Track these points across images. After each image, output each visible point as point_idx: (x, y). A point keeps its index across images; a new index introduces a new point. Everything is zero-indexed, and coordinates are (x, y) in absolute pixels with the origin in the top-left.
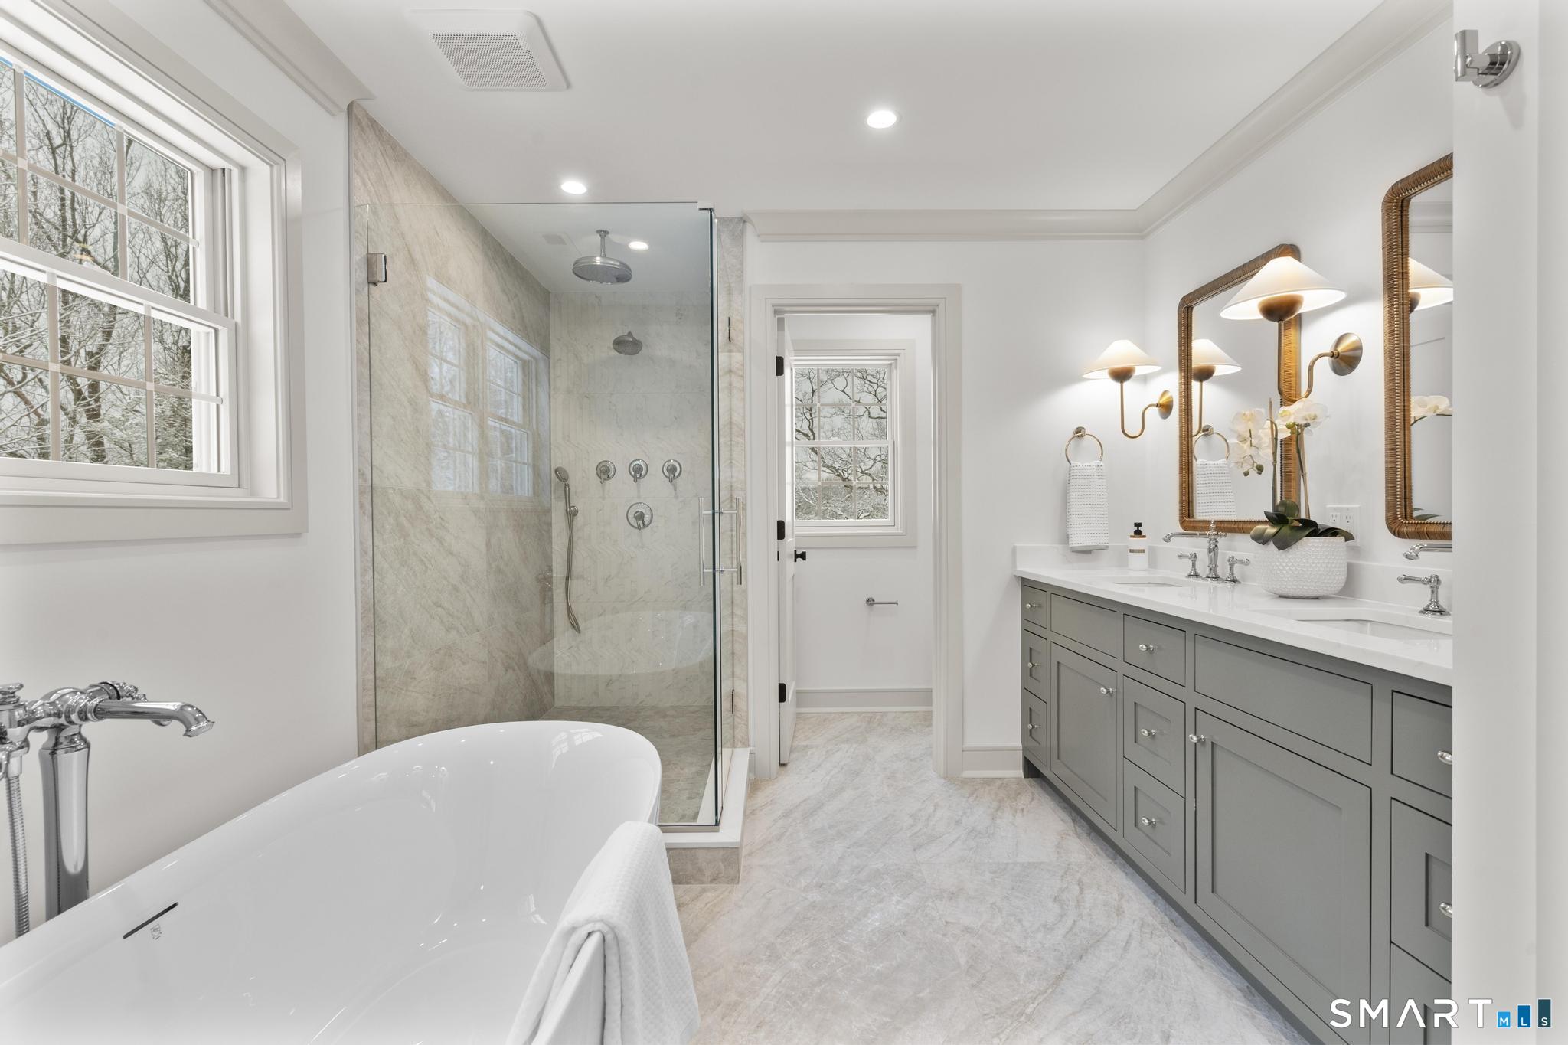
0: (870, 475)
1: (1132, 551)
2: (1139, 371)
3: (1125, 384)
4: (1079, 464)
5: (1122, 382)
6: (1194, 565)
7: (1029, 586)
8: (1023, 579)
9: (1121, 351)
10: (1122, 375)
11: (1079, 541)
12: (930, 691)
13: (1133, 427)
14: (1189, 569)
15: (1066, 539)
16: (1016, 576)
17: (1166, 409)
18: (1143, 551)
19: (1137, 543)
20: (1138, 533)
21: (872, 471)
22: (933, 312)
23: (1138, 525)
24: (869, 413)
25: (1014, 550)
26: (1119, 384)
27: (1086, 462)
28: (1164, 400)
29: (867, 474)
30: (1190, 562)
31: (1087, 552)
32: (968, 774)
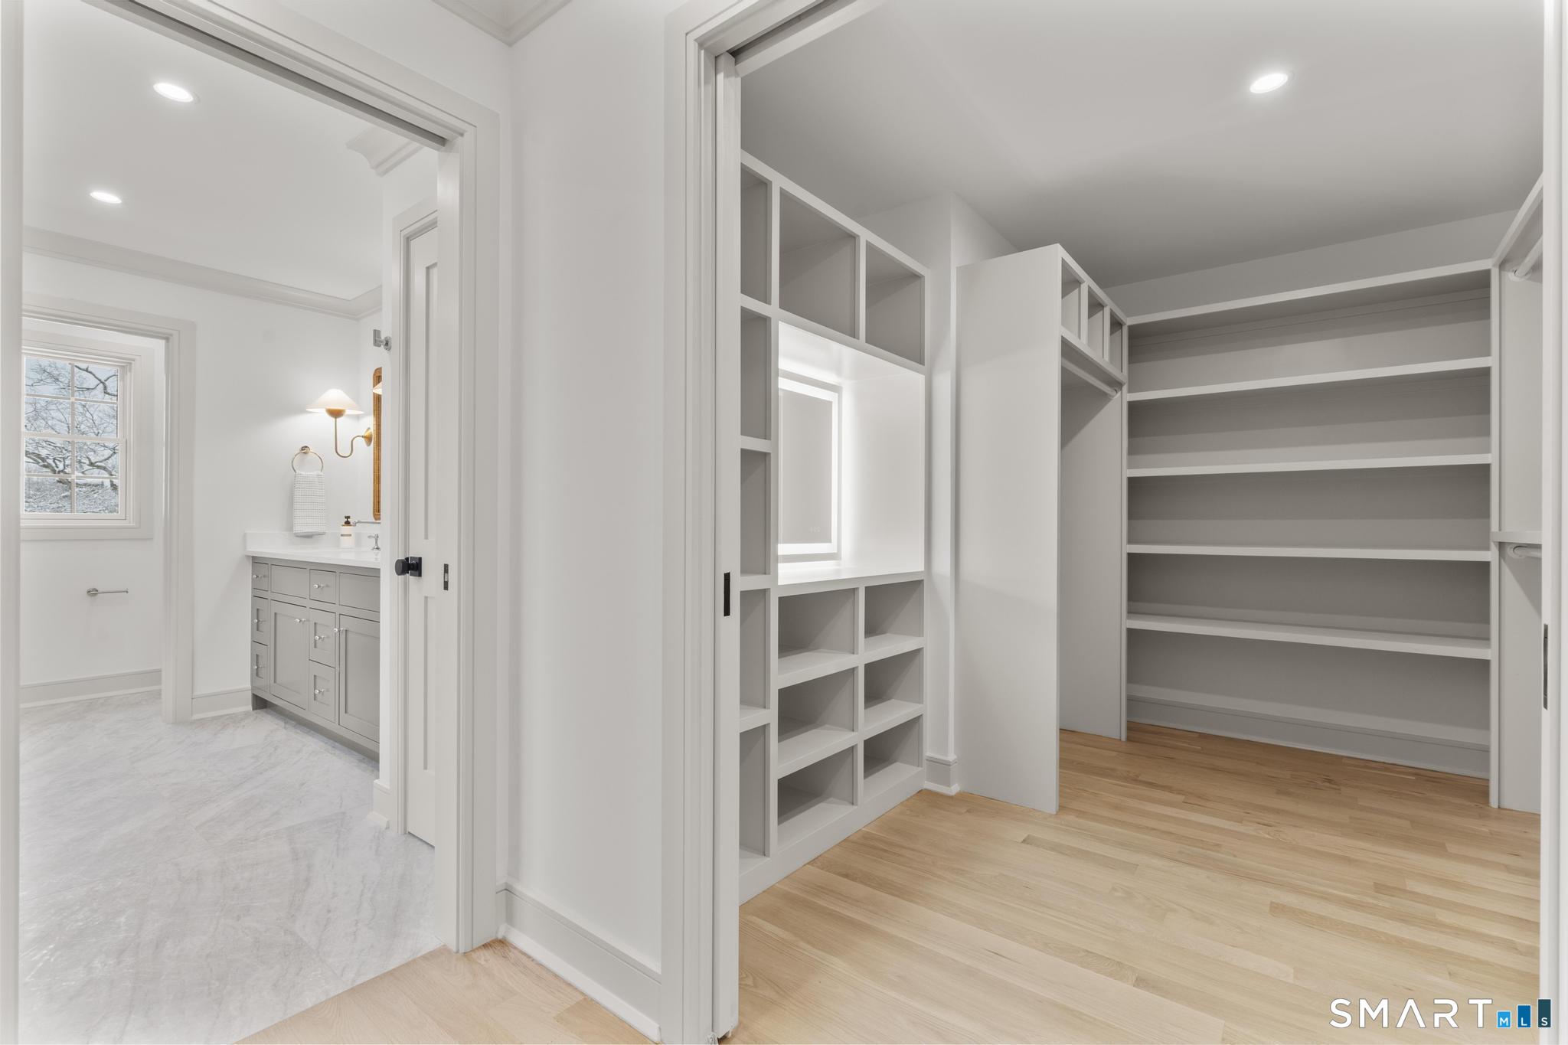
0: (104, 468)
1: (342, 535)
2: (348, 412)
3: (338, 419)
4: (302, 473)
5: (336, 418)
6: (376, 543)
7: (256, 561)
8: (254, 558)
9: (335, 396)
10: (336, 414)
11: (300, 528)
12: (160, 671)
13: (344, 449)
14: (373, 544)
15: (290, 527)
16: (248, 556)
17: (368, 439)
18: (350, 535)
19: (347, 529)
20: (348, 523)
21: (109, 464)
22: (167, 339)
23: (348, 517)
24: (105, 388)
25: (245, 536)
26: (334, 419)
27: (309, 471)
28: (366, 434)
29: (98, 467)
30: (374, 540)
31: (309, 536)
32: (196, 717)
